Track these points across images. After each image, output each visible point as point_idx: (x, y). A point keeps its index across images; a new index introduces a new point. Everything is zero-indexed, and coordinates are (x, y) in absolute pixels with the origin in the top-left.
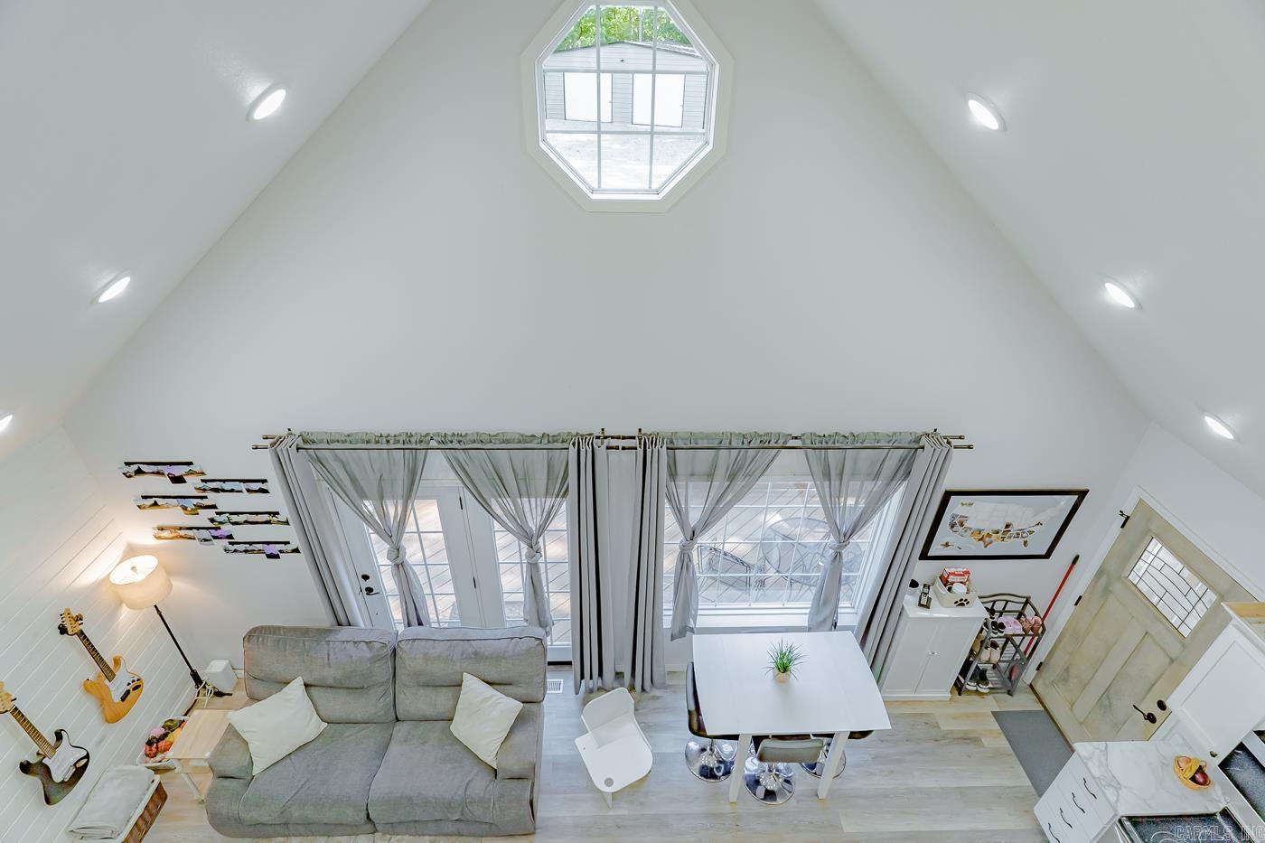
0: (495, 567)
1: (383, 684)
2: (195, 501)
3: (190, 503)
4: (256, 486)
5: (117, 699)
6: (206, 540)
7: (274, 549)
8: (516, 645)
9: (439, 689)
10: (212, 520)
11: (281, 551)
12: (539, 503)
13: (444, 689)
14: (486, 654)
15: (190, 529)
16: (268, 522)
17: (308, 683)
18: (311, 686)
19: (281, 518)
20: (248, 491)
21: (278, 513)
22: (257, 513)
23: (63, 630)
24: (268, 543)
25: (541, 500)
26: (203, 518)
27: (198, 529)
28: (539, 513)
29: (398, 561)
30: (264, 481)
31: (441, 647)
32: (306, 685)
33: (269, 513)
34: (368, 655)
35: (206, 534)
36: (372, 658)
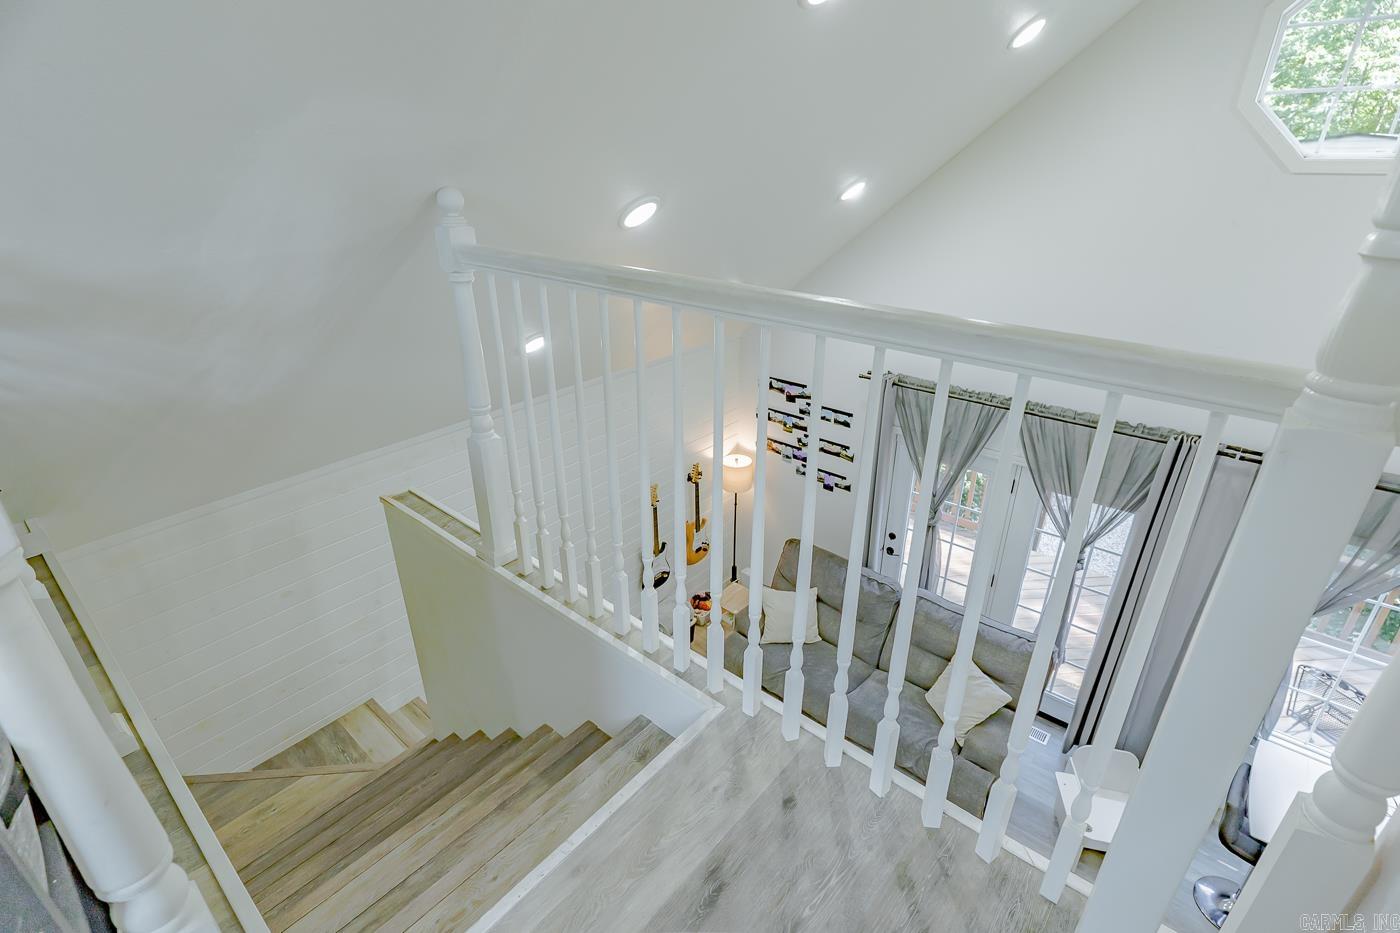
0: (1021, 570)
1: (880, 626)
2: (795, 420)
3: (791, 421)
4: (842, 418)
5: (695, 550)
6: (788, 457)
7: (831, 481)
8: (1021, 644)
9: (928, 654)
10: (799, 440)
11: (836, 485)
12: (1100, 509)
13: (932, 657)
14: (988, 638)
15: (781, 443)
16: (838, 455)
17: (822, 597)
18: (822, 601)
19: (849, 453)
20: (836, 421)
21: (848, 448)
22: (833, 444)
23: (690, 479)
24: (830, 474)
25: (1103, 509)
26: (792, 438)
27: (787, 445)
28: (1097, 520)
29: (931, 522)
30: (850, 415)
31: (943, 614)
32: (819, 600)
33: (842, 446)
34: (878, 593)
35: (789, 451)
36: (879, 596)
